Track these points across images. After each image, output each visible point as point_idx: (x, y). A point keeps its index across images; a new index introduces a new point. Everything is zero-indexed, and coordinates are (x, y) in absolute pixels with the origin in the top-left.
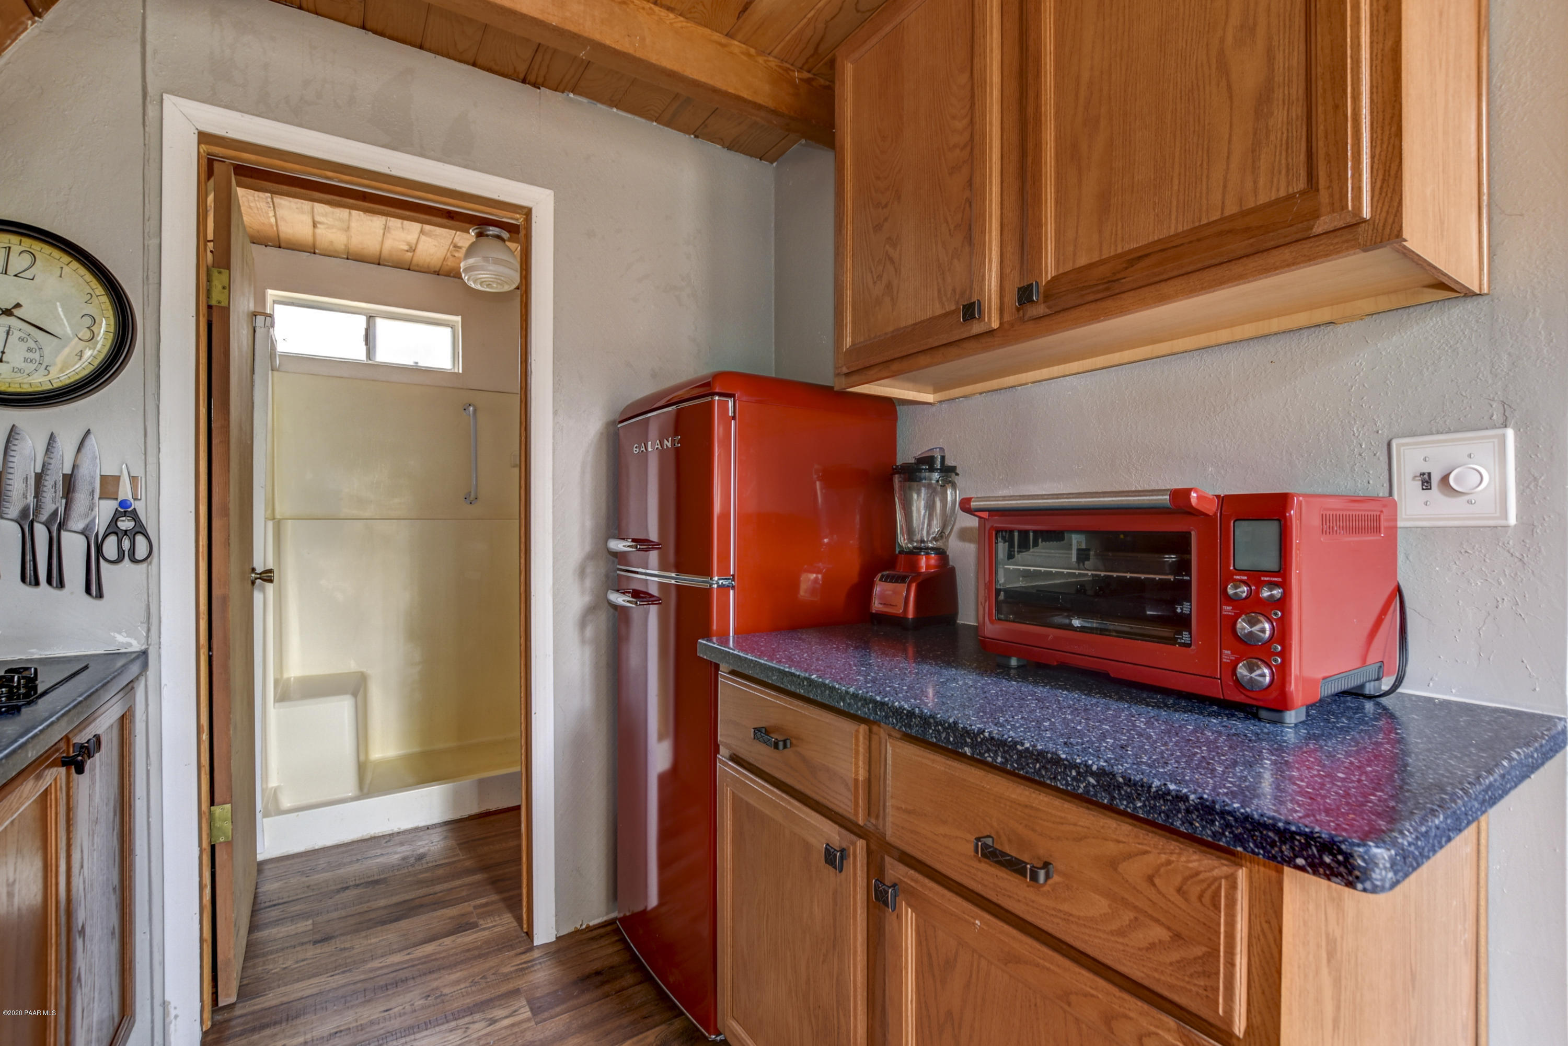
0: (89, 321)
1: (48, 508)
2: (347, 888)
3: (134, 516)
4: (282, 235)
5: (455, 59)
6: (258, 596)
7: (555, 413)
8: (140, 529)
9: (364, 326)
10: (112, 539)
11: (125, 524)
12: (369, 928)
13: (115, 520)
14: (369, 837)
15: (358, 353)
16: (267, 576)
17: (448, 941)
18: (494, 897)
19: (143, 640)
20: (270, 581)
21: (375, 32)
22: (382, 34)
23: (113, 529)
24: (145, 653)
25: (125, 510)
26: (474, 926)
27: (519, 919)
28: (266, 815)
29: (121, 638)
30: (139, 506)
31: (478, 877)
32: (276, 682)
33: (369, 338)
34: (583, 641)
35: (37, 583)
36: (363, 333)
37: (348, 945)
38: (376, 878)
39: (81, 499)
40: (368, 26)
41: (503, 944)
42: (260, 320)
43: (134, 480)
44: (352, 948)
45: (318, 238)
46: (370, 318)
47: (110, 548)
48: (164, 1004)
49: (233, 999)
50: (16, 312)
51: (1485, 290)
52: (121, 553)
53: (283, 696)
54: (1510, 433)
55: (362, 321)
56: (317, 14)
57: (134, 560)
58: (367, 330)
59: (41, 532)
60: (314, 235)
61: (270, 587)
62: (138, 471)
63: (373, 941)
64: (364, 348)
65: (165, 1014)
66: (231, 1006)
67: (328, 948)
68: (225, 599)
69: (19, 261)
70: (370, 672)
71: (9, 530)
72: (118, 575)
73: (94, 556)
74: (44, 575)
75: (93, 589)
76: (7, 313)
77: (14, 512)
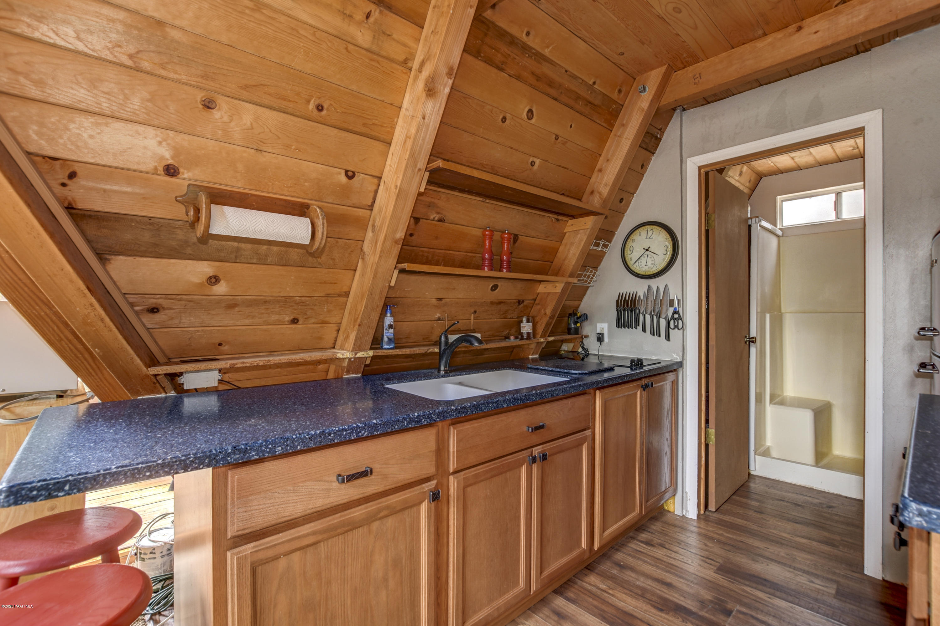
0: (666, 248)
1: (657, 310)
2: (783, 501)
3: (678, 313)
4: (780, 168)
5: (810, 70)
6: (753, 350)
8: (680, 318)
9: (834, 199)
10: (672, 321)
11: (676, 316)
12: (781, 519)
13: (673, 315)
14: (809, 487)
15: (831, 217)
19: (681, 358)
20: (753, 342)
21: (766, 84)
22: (770, 83)
23: (673, 318)
24: (682, 363)
25: (676, 312)
28: (757, 454)
29: (675, 356)
30: (680, 310)
33: (837, 206)
35: (654, 335)
36: (834, 203)
37: (767, 519)
38: (800, 503)
39: (665, 307)
40: (762, 83)
43: (678, 300)
44: (768, 521)
45: (798, 163)
46: (838, 194)
47: (672, 325)
49: (714, 510)
50: (649, 249)
52: (675, 326)
53: (778, 402)
55: (831, 197)
56: (741, 93)
57: (679, 329)
58: (836, 201)
59: (655, 317)
60: (795, 162)
62: (680, 297)
63: (779, 524)
64: (833, 214)
66: (712, 512)
69: (650, 233)
70: (834, 402)
71: (648, 317)
72: (674, 333)
73: (668, 327)
74: (656, 332)
75: (668, 338)
76: (647, 250)
77: (649, 312)
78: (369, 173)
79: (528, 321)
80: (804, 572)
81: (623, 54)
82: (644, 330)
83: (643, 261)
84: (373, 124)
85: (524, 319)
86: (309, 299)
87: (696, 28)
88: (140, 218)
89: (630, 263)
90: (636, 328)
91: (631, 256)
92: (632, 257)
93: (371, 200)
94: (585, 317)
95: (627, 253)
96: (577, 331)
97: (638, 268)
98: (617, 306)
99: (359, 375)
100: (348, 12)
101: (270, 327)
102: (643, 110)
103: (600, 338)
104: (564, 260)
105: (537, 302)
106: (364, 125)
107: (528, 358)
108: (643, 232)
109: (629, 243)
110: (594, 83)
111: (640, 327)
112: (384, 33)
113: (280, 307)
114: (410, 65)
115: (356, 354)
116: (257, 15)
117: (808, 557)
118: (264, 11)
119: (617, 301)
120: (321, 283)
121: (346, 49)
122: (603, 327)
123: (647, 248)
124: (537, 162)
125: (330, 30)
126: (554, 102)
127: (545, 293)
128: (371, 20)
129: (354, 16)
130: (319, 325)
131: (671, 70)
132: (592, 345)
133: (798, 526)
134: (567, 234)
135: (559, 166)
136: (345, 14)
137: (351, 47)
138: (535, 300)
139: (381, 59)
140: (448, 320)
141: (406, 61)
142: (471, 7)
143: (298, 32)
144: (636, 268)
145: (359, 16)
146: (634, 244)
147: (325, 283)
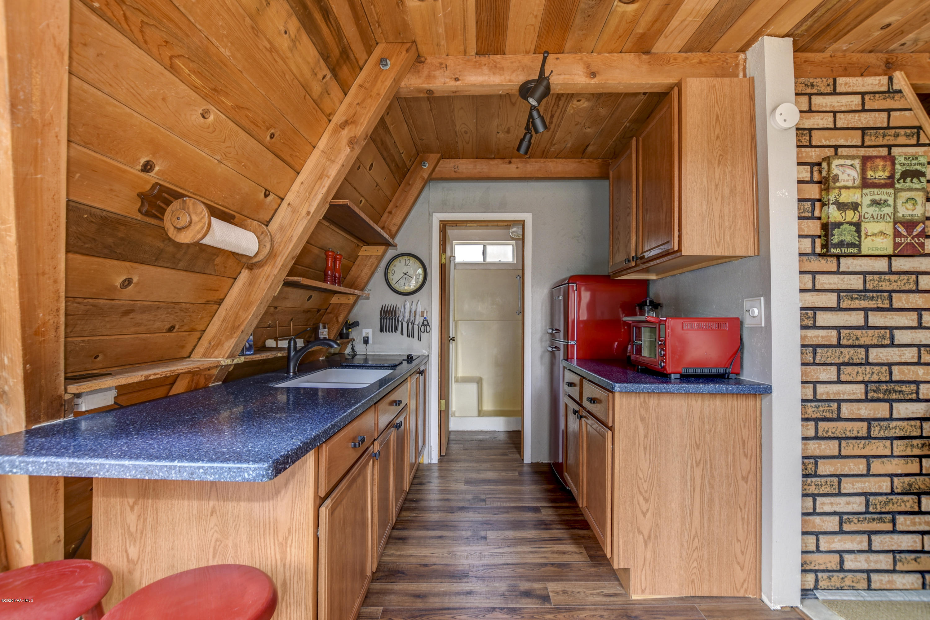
0: (419, 274)
1: (412, 319)
3: (427, 321)
6: (451, 345)
7: (532, 286)
8: (428, 324)
9: (482, 249)
10: (423, 327)
11: (425, 323)
13: (423, 322)
14: (480, 430)
15: (480, 259)
16: (453, 339)
17: (499, 457)
18: (515, 450)
19: (428, 352)
20: (454, 340)
23: (423, 324)
24: (428, 355)
25: (425, 320)
26: (508, 455)
27: (521, 456)
28: (452, 416)
29: (424, 351)
30: (427, 318)
31: (512, 445)
32: (455, 377)
33: (484, 253)
34: (542, 364)
35: (409, 337)
36: (482, 251)
39: (417, 316)
41: (515, 460)
42: (452, 258)
43: (427, 312)
46: (485, 246)
47: (422, 330)
48: (431, 446)
49: (444, 454)
51: (756, 254)
52: (424, 330)
53: (457, 381)
54: (762, 298)
55: (482, 246)
57: (427, 332)
58: (483, 251)
59: (410, 324)
61: (454, 343)
62: (427, 310)
64: (482, 257)
65: (431, 449)
66: (444, 456)
67: (467, 451)
68: (444, 344)
69: (407, 262)
70: (483, 377)
71: (405, 325)
72: (424, 336)
73: (420, 330)
74: (410, 335)
75: (419, 339)
76: (406, 274)
77: (406, 320)
78: (278, 194)
79: (324, 328)
80: (502, 470)
81: (422, 140)
82: (402, 333)
83: (402, 281)
84: (296, 156)
85: (321, 325)
86: (192, 305)
87: (468, 143)
88: (95, 210)
89: (392, 283)
90: (396, 332)
91: (392, 277)
92: (394, 278)
93: (270, 217)
94: (356, 324)
95: (390, 275)
96: (347, 337)
97: (398, 287)
98: (381, 315)
99: (221, 383)
100: (315, 71)
101: (149, 335)
102: (424, 179)
103: (366, 341)
104: (357, 278)
105: (328, 311)
106: (291, 155)
107: (319, 360)
108: (402, 260)
109: (391, 268)
110: (403, 153)
111: (399, 332)
112: (327, 92)
113: (167, 313)
114: (331, 118)
115: (233, 360)
116: (268, 54)
117: (499, 463)
118: (273, 54)
119: (381, 311)
120: (208, 290)
121: (305, 96)
122: (368, 332)
123: (405, 272)
124: (364, 201)
125: (301, 80)
126: (383, 160)
127: (337, 304)
128: (325, 80)
129: (318, 75)
130: (188, 333)
131: (442, 157)
132: (360, 348)
133: (487, 451)
134: (360, 257)
135: (371, 205)
136: (314, 72)
137: (308, 96)
138: (327, 309)
139: (318, 109)
140: (279, 327)
141: (330, 115)
142: (389, 100)
143: (285, 76)
144: (397, 287)
145: (320, 76)
146: (395, 269)
147: (211, 290)
